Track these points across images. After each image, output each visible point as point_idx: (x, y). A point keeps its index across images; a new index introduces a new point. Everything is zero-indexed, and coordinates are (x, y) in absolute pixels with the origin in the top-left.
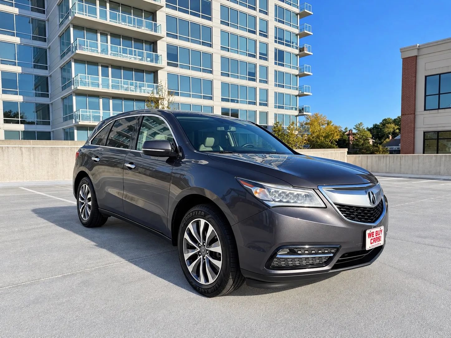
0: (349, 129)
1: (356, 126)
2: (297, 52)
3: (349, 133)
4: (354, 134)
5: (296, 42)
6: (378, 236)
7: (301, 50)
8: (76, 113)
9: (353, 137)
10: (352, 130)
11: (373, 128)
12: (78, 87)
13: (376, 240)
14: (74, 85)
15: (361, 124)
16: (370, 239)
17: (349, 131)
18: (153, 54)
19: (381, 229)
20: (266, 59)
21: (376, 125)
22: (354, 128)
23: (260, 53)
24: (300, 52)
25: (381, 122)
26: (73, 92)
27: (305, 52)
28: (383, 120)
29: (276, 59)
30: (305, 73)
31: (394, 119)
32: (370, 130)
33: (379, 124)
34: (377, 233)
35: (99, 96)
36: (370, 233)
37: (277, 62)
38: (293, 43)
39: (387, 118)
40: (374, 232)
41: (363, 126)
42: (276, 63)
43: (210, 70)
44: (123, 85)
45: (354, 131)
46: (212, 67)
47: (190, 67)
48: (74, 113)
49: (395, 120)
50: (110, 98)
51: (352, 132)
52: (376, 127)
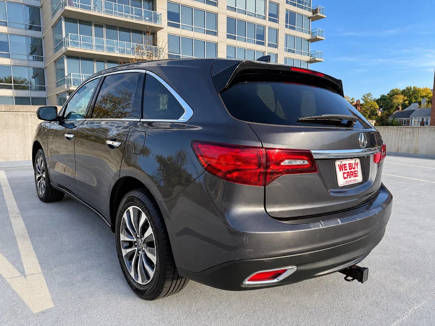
0: (357, 100)
1: (364, 96)
2: (310, 14)
3: (356, 103)
4: (361, 105)
5: (309, 3)
7: (315, 12)
8: (68, 77)
9: (361, 108)
10: (360, 101)
11: (380, 99)
12: (68, 48)
14: (65, 46)
15: (369, 95)
17: (357, 101)
18: (152, 12)
20: (276, 21)
21: (383, 96)
22: (362, 99)
23: (270, 15)
24: (313, 14)
25: (389, 93)
26: (64, 54)
27: (319, 14)
28: (391, 91)
29: (286, 22)
30: (318, 37)
31: (402, 90)
32: (377, 101)
33: (386, 95)
35: (93, 59)
37: (288, 25)
38: (306, 4)
39: (395, 89)
41: (371, 97)
42: (286, 26)
43: (215, 32)
44: (119, 47)
45: (362, 102)
46: (216, 28)
47: (193, 28)
48: (66, 77)
49: (404, 91)
50: (105, 62)
51: (359, 102)
52: (383, 98)
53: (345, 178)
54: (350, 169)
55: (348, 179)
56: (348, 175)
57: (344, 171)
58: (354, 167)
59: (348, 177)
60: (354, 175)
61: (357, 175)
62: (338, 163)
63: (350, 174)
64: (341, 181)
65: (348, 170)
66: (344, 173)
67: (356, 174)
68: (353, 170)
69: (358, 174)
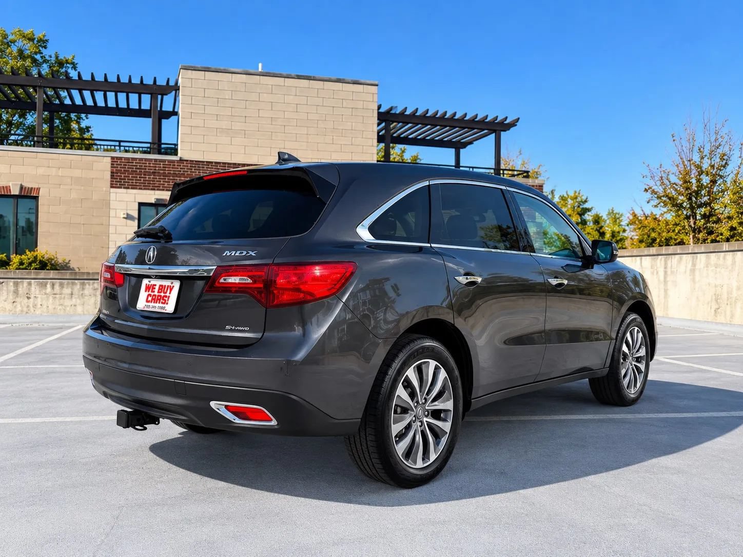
53: (147, 301)
54: (158, 292)
55: (152, 304)
56: (152, 299)
57: (150, 293)
58: (165, 291)
59: (153, 301)
60: (161, 301)
61: (167, 302)
62: (145, 282)
63: (156, 299)
64: (142, 304)
65: (156, 293)
66: (149, 295)
67: (165, 300)
68: (162, 294)
69: (169, 302)
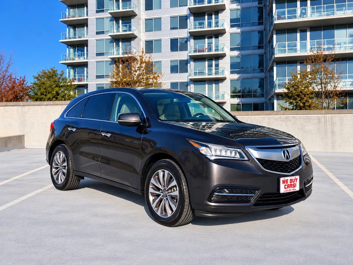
6: (292, 183)
13: (291, 186)
16: (284, 185)
19: (296, 178)
34: (291, 181)
36: (284, 180)
40: (288, 180)
